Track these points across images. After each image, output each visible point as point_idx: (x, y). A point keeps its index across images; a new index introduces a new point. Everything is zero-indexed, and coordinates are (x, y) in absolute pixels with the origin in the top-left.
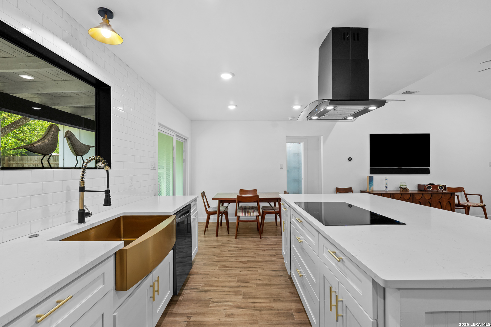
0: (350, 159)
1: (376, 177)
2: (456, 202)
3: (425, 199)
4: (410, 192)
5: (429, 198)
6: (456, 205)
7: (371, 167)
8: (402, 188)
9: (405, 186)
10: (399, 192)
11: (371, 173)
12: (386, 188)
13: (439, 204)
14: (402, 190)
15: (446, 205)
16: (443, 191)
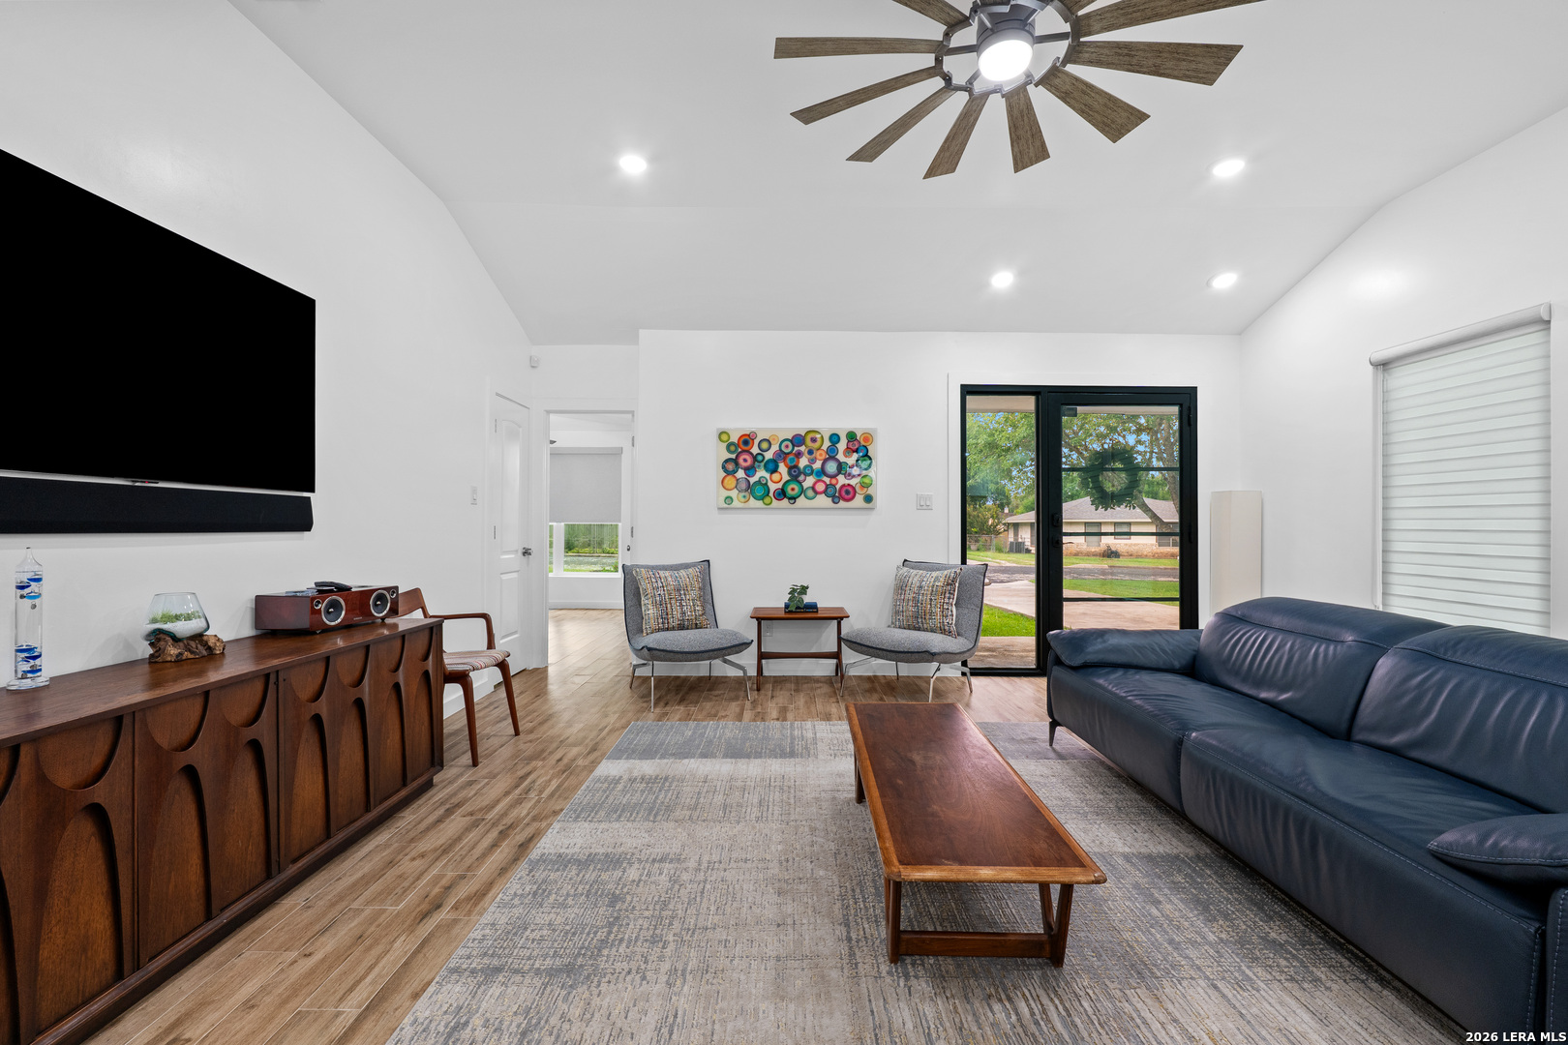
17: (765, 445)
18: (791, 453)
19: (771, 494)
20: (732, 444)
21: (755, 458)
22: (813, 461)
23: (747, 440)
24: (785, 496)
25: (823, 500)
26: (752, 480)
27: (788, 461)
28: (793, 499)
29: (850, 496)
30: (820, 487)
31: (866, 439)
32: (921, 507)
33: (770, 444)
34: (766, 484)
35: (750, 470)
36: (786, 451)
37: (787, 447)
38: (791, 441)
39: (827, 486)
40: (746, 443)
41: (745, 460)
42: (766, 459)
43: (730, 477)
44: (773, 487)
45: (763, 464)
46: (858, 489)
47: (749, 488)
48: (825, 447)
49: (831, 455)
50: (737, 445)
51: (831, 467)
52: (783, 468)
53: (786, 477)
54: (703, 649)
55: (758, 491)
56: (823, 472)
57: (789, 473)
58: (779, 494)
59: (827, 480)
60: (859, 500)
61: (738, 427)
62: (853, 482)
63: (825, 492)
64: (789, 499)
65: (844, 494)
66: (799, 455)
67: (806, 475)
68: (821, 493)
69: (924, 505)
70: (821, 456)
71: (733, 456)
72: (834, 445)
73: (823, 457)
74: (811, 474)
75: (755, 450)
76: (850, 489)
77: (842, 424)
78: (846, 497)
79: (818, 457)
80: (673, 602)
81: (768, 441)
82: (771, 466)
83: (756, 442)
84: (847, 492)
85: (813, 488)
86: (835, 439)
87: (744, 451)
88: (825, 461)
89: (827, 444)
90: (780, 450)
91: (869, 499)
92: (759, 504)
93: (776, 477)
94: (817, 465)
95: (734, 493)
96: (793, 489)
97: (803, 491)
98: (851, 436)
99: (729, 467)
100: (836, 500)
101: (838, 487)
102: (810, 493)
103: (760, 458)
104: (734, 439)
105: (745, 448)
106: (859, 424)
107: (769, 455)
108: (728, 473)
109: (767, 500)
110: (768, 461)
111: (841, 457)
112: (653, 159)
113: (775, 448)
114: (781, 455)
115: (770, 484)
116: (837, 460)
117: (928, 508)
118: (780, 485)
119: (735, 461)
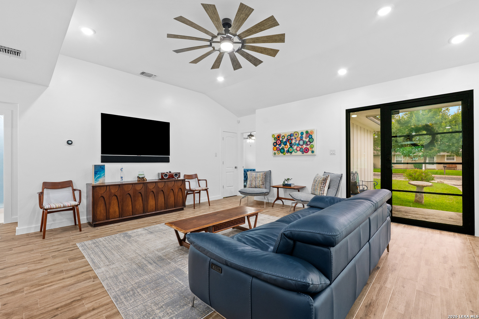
0: (69, 143)
1: (108, 166)
2: (187, 187)
3: (158, 187)
4: (147, 181)
5: (163, 186)
6: (188, 191)
7: (102, 154)
8: (140, 178)
9: (143, 175)
10: (137, 182)
11: (102, 162)
12: (121, 179)
13: (172, 191)
14: (139, 179)
15: (178, 191)
16: (178, 178)
17: (283, 137)
18: (290, 139)
19: (285, 152)
20: (275, 138)
21: (281, 141)
22: (296, 141)
23: (279, 136)
24: (289, 152)
25: (299, 153)
26: (280, 148)
27: (289, 141)
28: (291, 153)
29: (307, 151)
30: (298, 149)
31: (312, 133)
32: (331, 154)
33: (285, 137)
34: (284, 149)
35: (280, 145)
36: (289, 138)
37: (289, 137)
38: (290, 135)
39: (300, 148)
40: (279, 137)
41: (279, 142)
42: (284, 141)
43: (275, 147)
44: (286, 149)
45: (283, 143)
46: (309, 149)
47: (280, 150)
48: (299, 137)
49: (301, 139)
50: (277, 138)
51: (301, 143)
52: (288, 144)
53: (289, 146)
54: (252, 193)
55: (282, 151)
56: (299, 144)
57: (290, 145)
58: (287, 152)
59: (300, 146)
60: (310, 152)
61: (276, 133)
62: (308, 147)
63: (300, 150)
64: (290, 153)
65: (305, 150)
66: (292, 140)
67: (294, 145)
68: (298, 151)
69: (333, 153)
70: (298, 139)
71: (276, 141)
72: (302, 136)
73: (299, 140)
74: (296, 145)
75: (281, 139)
76: (307, 149)
77: (304, 129)
78: (306, 151)
79: (297, 139)
80: (253, 181)
81: (284, 136)
82: (285, 143)
83: (281, 137)
84: (306, 150)
85: (296, 149)
86: (302, 134)
87: (278, 140)
88: (299, 141)
89: (300, 135)
90: (287, 138)
91: (313, 152)
92: (282, 154)
93: (286, 146)
94: (297, 142)
95: (276, 152)
96: (291, 150)
97: (294, 150)
98: (307, 132)
99: (275, 144)
100: (303, 153)
101: (303, 148)
102: (296, 151)
103: (282, 141)
104: (276, 136)
105: (278, 139)
106: (309, 128)
107: (284, 140)
108: (275, 146)
109: (284, 153)
110: (284, 142)
111: (304, 139)
112: (225, 78)
113: (286, 138)
114: (288, 140)
115: (285, 148)
116: (303, 140)
117: (334, 154)
118: (287, 149)
119: (276, 142)
